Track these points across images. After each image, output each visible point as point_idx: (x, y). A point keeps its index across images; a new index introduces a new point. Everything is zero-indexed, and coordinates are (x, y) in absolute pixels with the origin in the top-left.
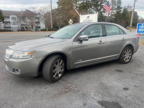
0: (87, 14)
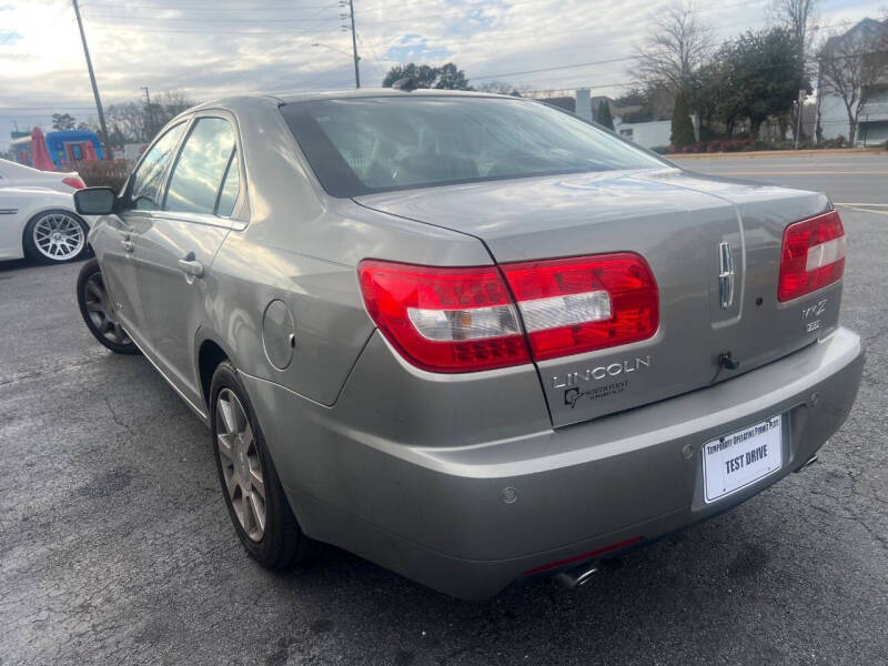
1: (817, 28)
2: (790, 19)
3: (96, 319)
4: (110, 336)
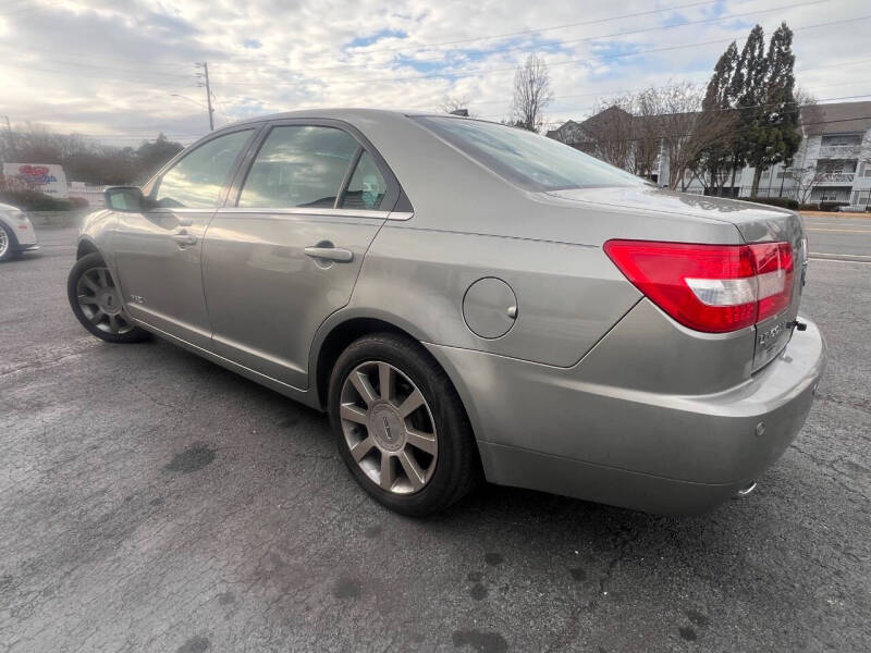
1: (541, 124)
2: (525, 117)
3: (88, 313)
4: (103, 327)
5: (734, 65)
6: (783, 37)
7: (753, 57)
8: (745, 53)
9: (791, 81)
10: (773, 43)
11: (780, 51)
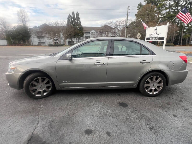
0: (155, 26)
4: (37, 95)
5: (71, 18)
6: (78, 14)
7: (74, 17)
8: (72, 16)
9: (80, 22)
10: (76, 15)
11: (78, 17)
